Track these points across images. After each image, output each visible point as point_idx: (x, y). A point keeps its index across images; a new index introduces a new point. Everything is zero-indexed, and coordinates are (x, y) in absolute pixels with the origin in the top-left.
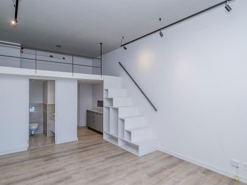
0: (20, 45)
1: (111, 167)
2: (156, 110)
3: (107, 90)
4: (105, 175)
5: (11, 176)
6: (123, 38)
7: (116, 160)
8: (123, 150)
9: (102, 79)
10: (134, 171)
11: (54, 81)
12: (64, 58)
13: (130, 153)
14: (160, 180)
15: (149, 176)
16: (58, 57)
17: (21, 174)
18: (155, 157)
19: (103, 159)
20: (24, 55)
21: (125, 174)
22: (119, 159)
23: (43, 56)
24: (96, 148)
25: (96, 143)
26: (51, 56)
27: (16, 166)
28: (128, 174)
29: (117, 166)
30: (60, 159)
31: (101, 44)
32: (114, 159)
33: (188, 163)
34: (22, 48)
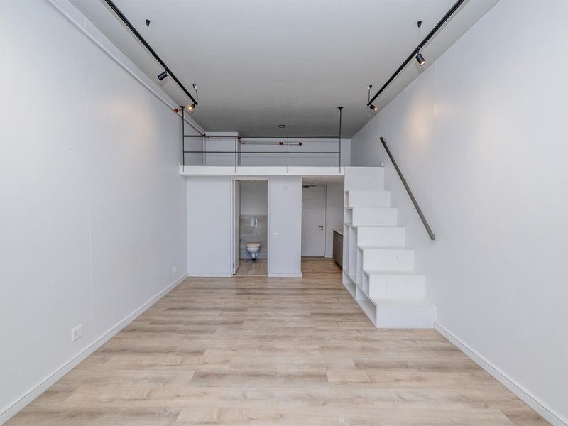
0: (236, 134)
1: (308, 328)
2: (433, 237)
3: (347, 193)
4: (285, 337)
5: (192, 302)
6: (371, 86)
7: (326, 321)
8: (359, 308)
9: (342, 174)
10: (337, 348)
11: (266, 182)
12: (300, 144)
13: (366, 316)
14: (370, 381)
15: (356, 365)
16: (292, 145)
17: (199, 302)
18: (411, 340)
19: (308, 313)
20: (243, 148)
21: (317, 347)
22: (333, 320)
23: (270, 145)
24: (315, 295)
25: (325, 287)
26: (281, 144)
27: (206, 292)
28: (322, 348)
29: (317, 330)
30: (253, 297)
31: (340, 108)
32: (324, 318)
33: (491, 378)
34: (239, 138)
